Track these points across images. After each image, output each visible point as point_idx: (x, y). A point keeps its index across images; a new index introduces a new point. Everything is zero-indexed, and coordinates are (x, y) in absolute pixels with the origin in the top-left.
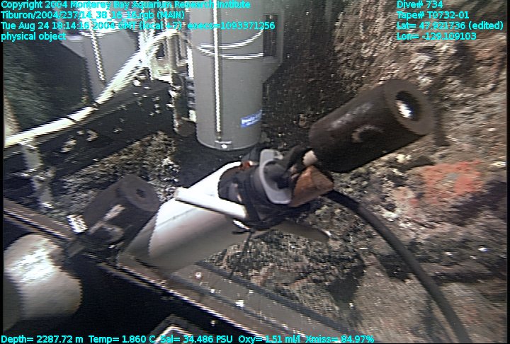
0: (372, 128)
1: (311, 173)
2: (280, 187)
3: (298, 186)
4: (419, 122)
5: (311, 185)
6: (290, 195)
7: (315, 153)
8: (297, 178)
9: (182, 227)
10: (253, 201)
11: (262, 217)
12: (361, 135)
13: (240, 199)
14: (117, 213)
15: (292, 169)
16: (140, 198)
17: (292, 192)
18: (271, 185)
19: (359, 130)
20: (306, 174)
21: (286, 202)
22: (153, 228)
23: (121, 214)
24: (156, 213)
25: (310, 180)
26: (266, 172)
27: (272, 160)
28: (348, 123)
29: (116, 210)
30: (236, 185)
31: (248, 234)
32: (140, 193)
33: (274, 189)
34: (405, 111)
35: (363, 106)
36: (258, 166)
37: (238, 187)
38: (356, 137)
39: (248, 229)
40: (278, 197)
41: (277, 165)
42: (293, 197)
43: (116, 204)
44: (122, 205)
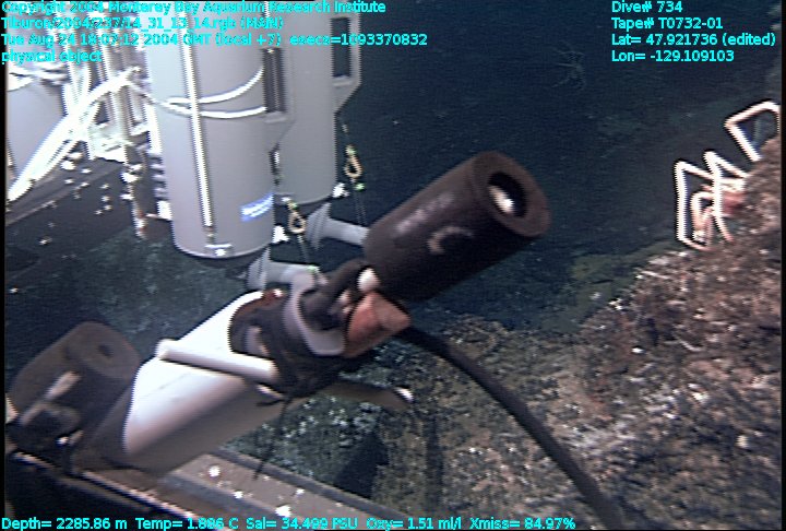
0: (457, 230)
1: (374, 303)
2: (326, 329)
4: (527, 218)
5: (373, 323)
6: (342, 339)
7: (377, 273)
8: (351, 313)
9: (176, 401)
10: (284, 353)
13: (263, 350)
14: (67, 388)
15: (344, 297)
16: (104, 359)
17: (345, 336)
19: (438, 235)
20: (365, 305)
21: (338, 351)
23: (75, 388)
24: (131, 382)
25: (371, 315)
26: (302, 306)
27: (310, 287)
28: (421, 225)
29: (64, 383)
30: (257, 330)
31: (280, 406)
32: (105, 351)
34: (506, 204)
35: (441, 198)
38: (433, 246)
39: (278, 396)
40: (323, 344)
41: (318, 295)
42: (348, 342)
43: (64, 371)
44: (76, 373)
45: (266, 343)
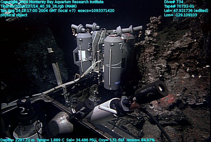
0: (152, 93)
1: (135, 103)
2: (126, 106)
3: (131, 106)
4: (164, 92)
5: (135, 106)
7: (136, 98)
8: (131, 104)
9: (100, 114)
10: (119, 109)
11: (121, 114)
12: (149, 95)
13: (115, 108)
14: (83, 109)
15: (130, 102)
16: (90, 106)
18: (124, 105)
19: (148, 94)
20: (134, 103)
21: (128, 110)
22: (92, 113)
23: (85, 109)
24: (93, 109)
25: (134, 105)
26: (123, 102)
27: (124, 99)
28: (146, 92)
29: (83, 108)
30: (114, 105)
31: (117, 118)
32: (89, 104)
33: (125, 107)
34: (161, 90)
35: (150, 88)
36: (121, 100)
37: (115, 106)
38: (147, 95)
39: (117, 116)
40: (126, 109)
41: (126, 101)
42: (130, 109)
43: (83, 107)
44: (85, 107)
45: (116, 108)
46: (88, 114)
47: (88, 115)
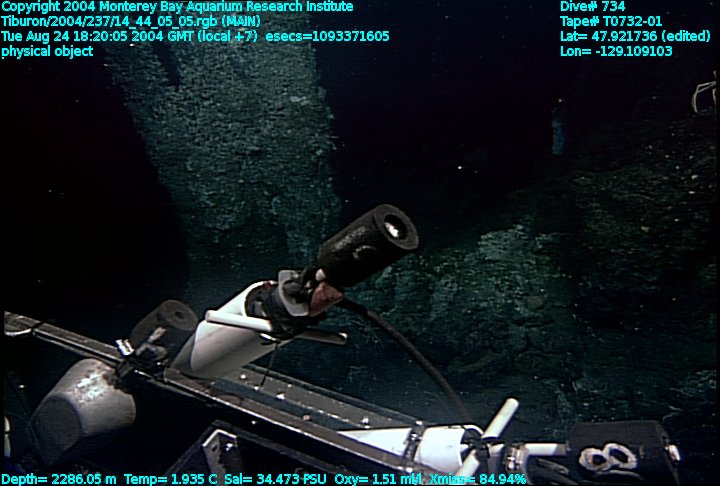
1: (324, 287)
3: (313, 300)
4: (406, 240)
6: (307, 307)
8: (312, 293)
10: (276, 315)
11: (285, 328)
12: (360, 254)
15: (308, 285)
16: (181, 321)
17: (309, 305)
18: (289, 301)
19: (358, 250)
20: (320, 288)
22: (193, 344)
23: (164, 336)
26: (284, 289)
27: (288, 279)
28: (348, 244)
29: (158, 332)
30: (260, 303)
31: (274, 345)
33: (292, 303)
36: (276, 286)
40: (297, 311)
41: (293, 284)
43: (158, 327)
45: (266, 311)
46: (179, 352)
47: (180, 355)
